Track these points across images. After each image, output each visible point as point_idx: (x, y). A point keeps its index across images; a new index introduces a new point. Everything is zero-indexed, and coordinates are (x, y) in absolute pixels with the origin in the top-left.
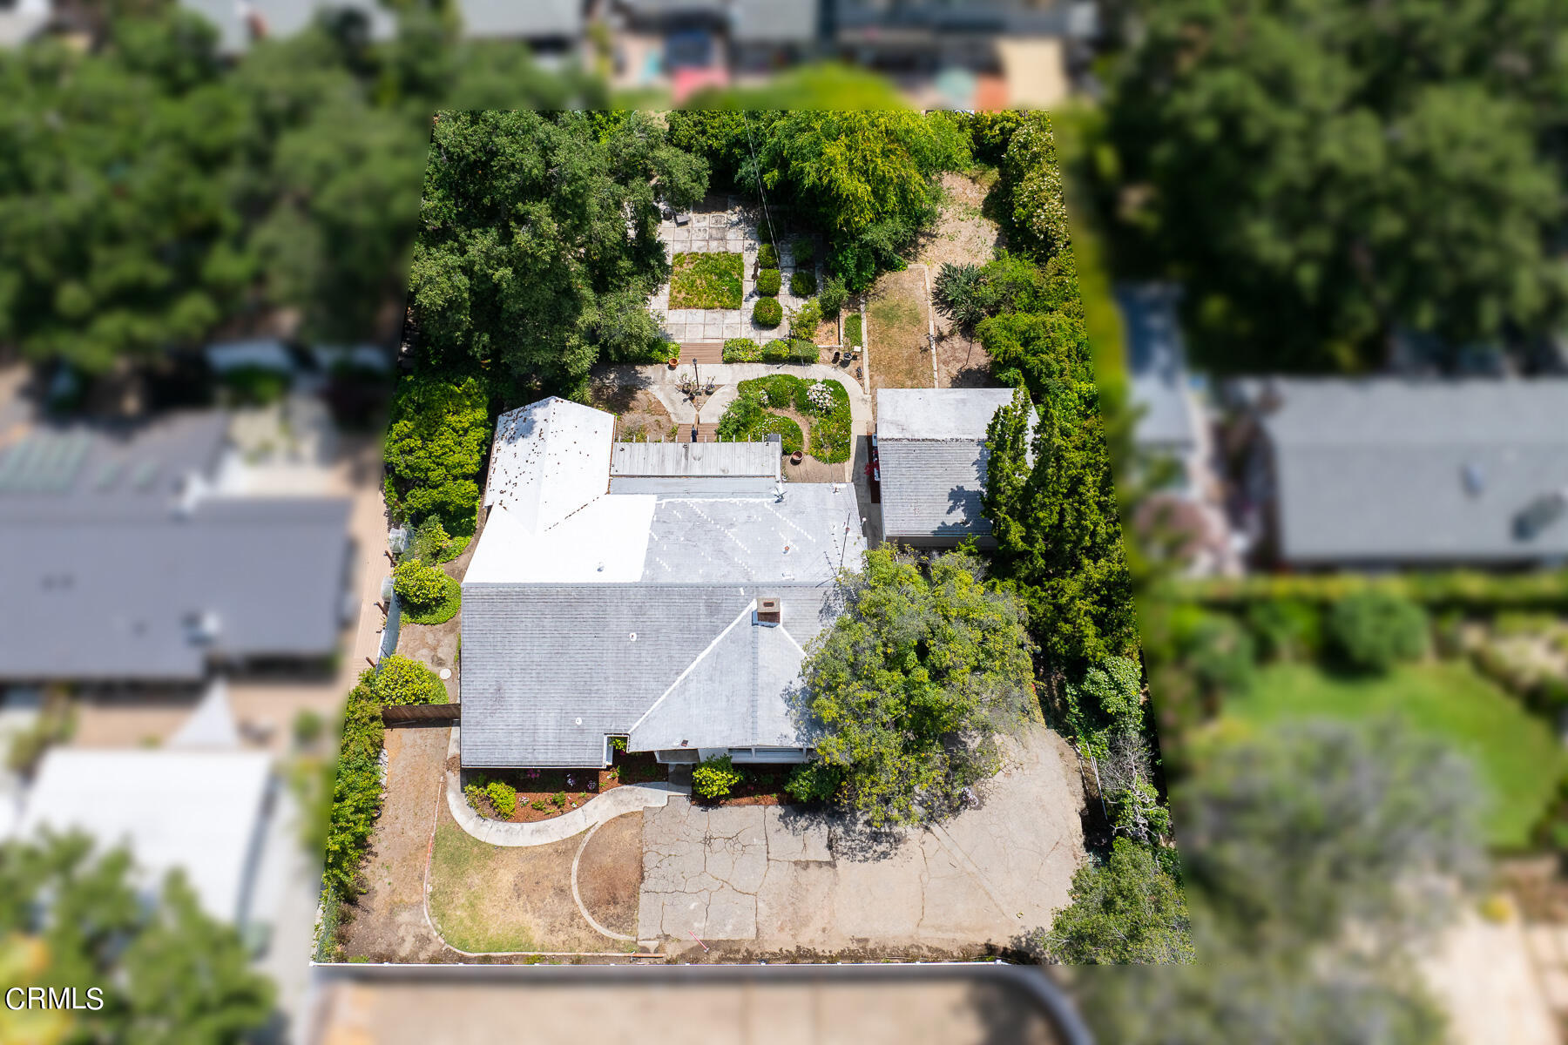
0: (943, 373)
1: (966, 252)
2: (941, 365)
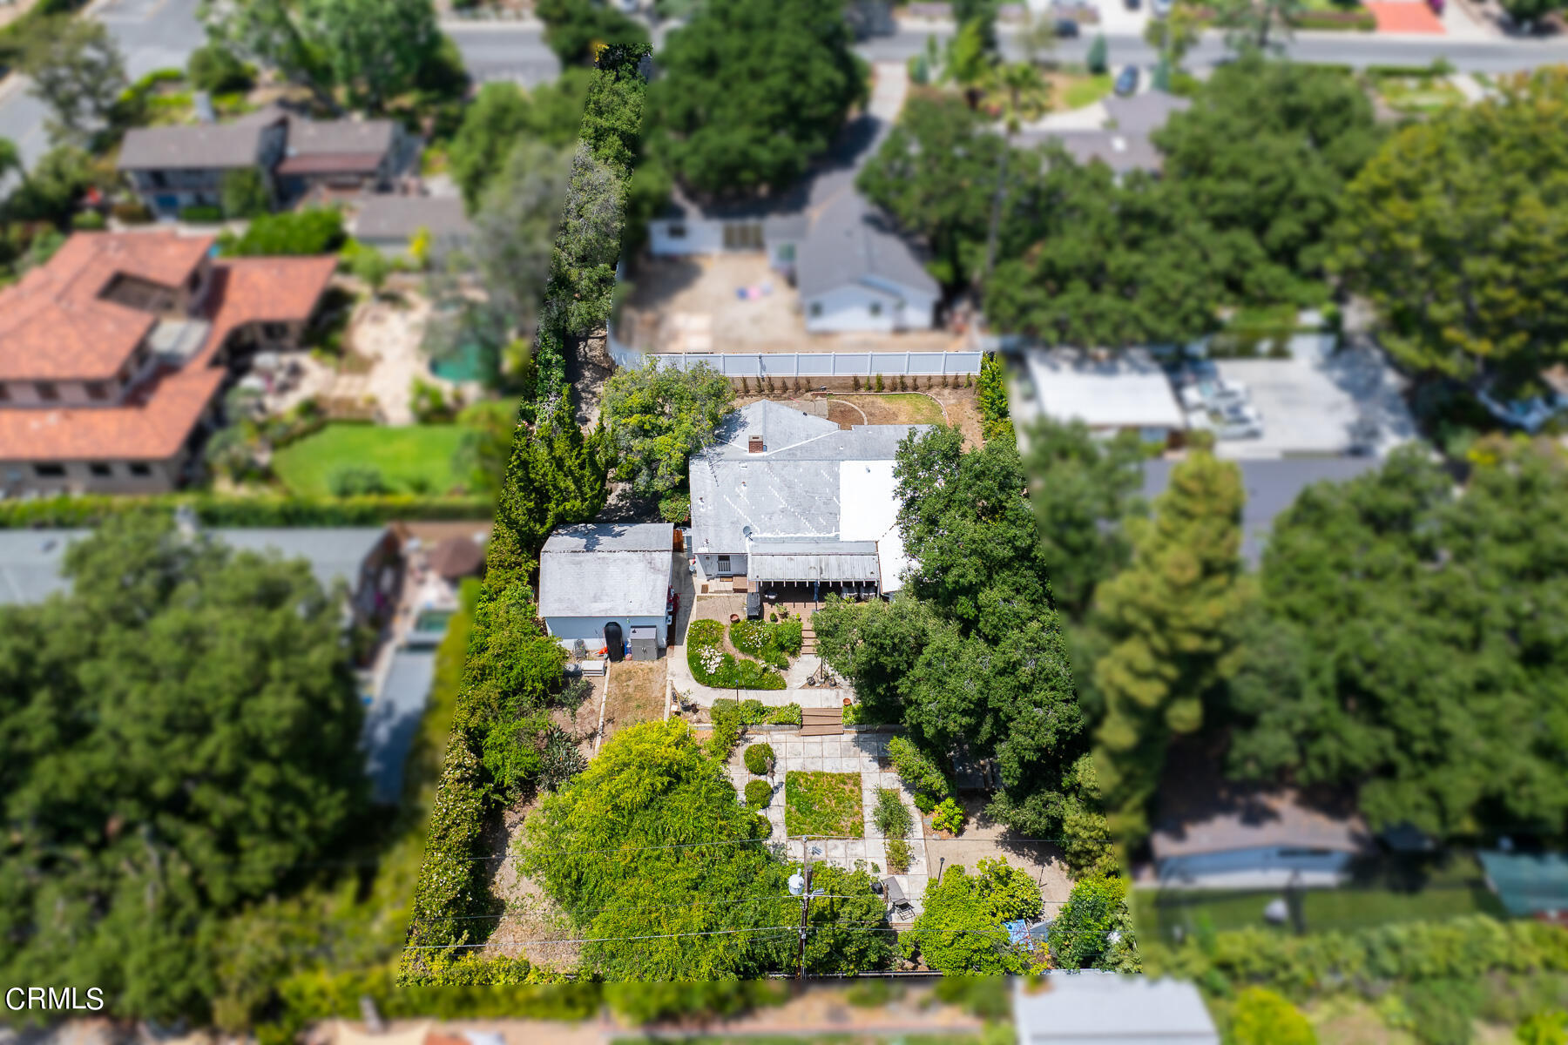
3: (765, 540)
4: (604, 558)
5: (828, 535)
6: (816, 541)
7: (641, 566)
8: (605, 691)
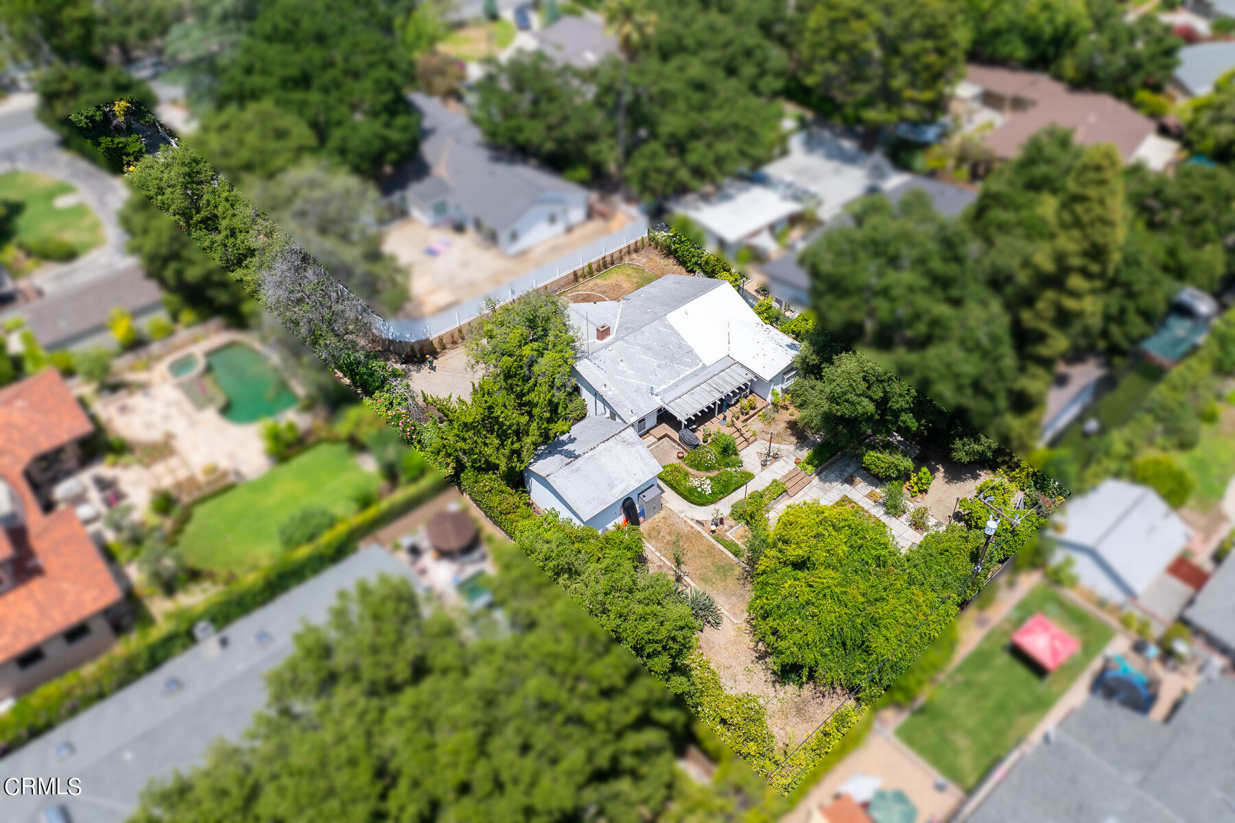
0: (655, 559)
1: (726, 664)
2: (662, 564)
3: (666, 391)
4: (591, 456)
5: (698, 367)
6: (695, 374)
7: (620, 447)
8: (653, 549)
